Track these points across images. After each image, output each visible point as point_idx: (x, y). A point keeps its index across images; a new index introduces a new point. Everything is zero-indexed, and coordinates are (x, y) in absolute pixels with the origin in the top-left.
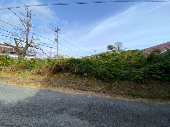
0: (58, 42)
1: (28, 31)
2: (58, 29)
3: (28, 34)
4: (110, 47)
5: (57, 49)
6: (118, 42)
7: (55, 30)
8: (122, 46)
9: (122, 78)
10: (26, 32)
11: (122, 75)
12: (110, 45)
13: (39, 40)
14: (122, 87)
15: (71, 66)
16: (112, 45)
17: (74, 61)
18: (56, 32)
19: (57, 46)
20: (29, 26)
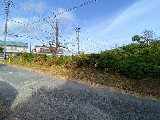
0: (79, 40)
1: (57, 34)
2: (79, 29)
3: (57, 36)
4: (136, 38)
5: (78, 46)
6: (147, 30)
7: (77, 29)
8: (153, 35)
9: (154, 75)
10: (56, 36)
11: (154, 71)
12: (135, 36)
13: (65, 40)
14: (154, 86)
15: (91, 61)
16: (138, 36)
17: (94, 57)
18: (77, 31)
19: (78, 43)
20: (57, 30)
